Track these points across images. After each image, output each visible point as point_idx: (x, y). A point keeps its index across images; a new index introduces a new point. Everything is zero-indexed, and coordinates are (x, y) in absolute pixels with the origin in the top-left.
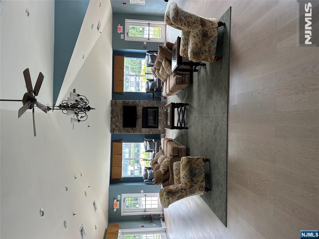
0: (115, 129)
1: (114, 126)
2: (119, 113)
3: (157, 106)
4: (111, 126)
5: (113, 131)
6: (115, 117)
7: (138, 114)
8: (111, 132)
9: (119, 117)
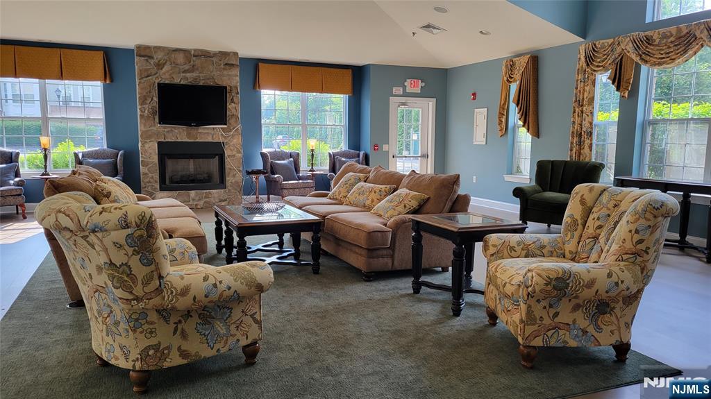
0: (152, 62)
1: (159, 56)
2: (201, 75)
3: (228, 184)
4: (157, 48)
5: (143, 53)
6: (190, 62)
7: (202, 129)
8: (139, 47)
9: (188, 75)
